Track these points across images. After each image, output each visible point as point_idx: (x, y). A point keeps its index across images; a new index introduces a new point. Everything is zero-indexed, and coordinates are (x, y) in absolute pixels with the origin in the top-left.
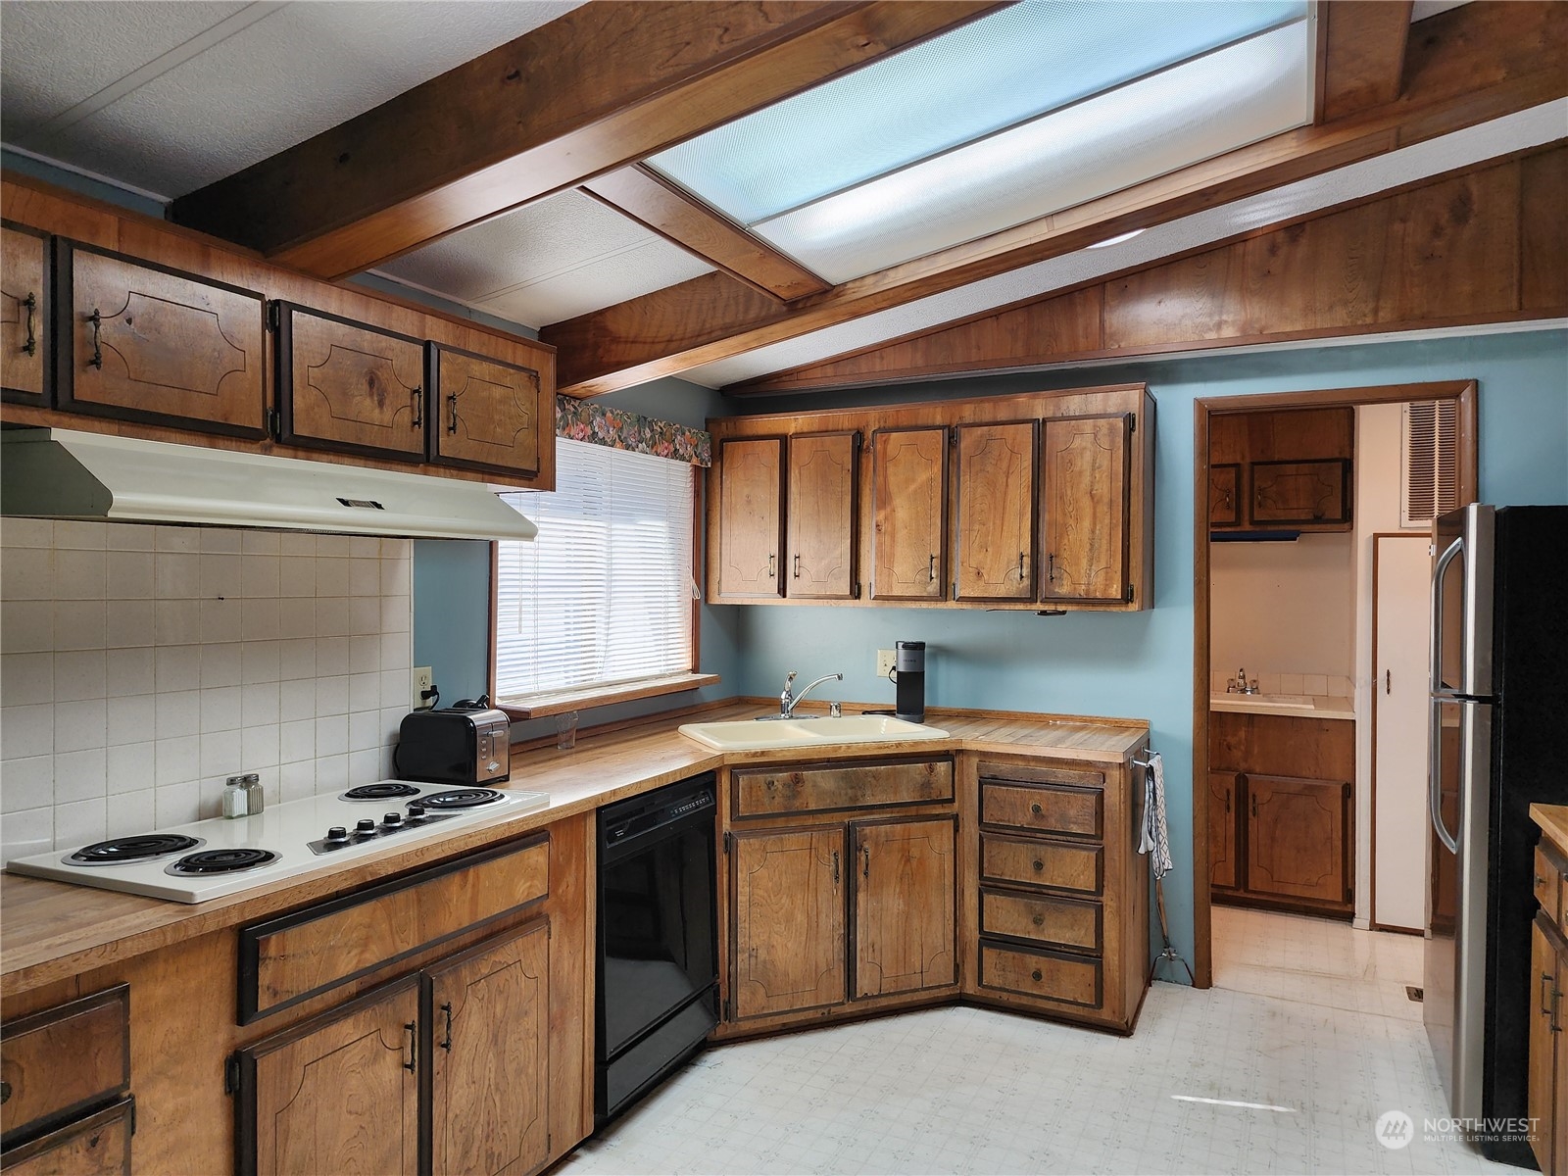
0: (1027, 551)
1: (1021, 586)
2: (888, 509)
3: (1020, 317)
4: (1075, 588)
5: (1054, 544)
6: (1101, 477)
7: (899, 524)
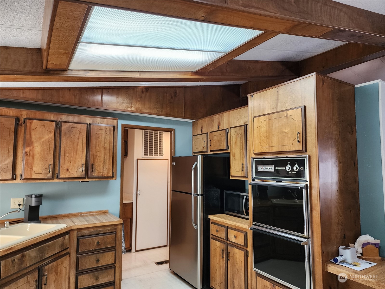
0: (84, 163)
1: (82, 174)
2: (31, 147)
3: (77, 92)
4: (99, 174)
5: (93, 161)
6: (107, 143)
7: (36, 152)
